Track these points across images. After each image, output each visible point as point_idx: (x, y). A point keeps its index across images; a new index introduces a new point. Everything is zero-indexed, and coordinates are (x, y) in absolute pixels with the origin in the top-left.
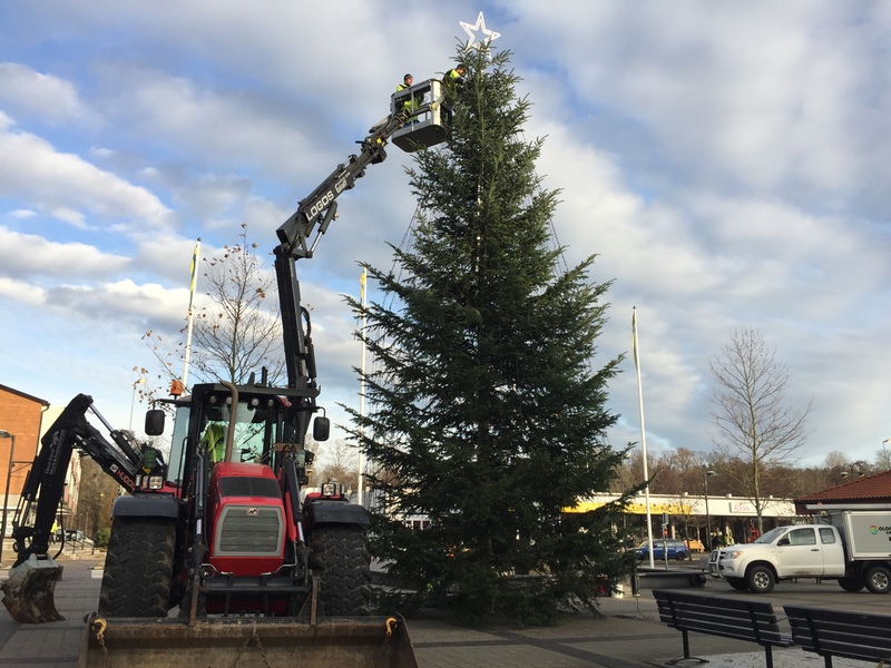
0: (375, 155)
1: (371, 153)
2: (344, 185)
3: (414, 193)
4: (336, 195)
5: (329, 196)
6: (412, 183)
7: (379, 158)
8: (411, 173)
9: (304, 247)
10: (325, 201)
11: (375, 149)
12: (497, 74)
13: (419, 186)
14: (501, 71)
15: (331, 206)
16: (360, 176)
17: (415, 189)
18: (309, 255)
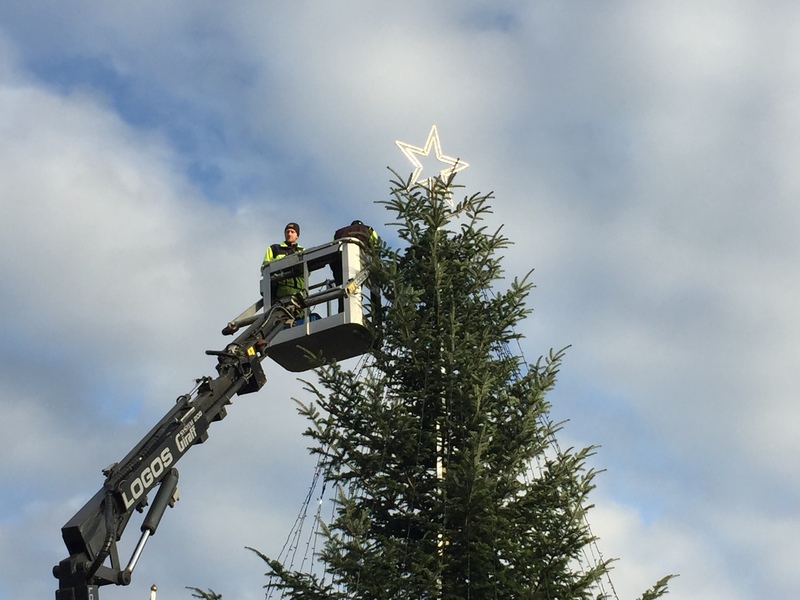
0: (246, 377)
1: (238, 375)
2: (191, 437)
3: (315, 451)
4: (177, 456)
5: (164, 458)
6: (310, 433)
7: (254, 384)
8: (309, 413)
9: (115, 562)
10: (157, 467)
11: (246, 366)
12: (469, 233)
13: (325, 438)
14: (475, 228)
15: (168, 478)
16: (218, 418)
17: (316, 443)
18: (123, 579)
